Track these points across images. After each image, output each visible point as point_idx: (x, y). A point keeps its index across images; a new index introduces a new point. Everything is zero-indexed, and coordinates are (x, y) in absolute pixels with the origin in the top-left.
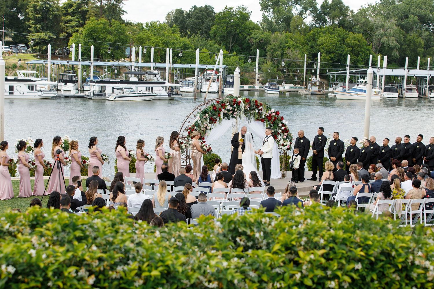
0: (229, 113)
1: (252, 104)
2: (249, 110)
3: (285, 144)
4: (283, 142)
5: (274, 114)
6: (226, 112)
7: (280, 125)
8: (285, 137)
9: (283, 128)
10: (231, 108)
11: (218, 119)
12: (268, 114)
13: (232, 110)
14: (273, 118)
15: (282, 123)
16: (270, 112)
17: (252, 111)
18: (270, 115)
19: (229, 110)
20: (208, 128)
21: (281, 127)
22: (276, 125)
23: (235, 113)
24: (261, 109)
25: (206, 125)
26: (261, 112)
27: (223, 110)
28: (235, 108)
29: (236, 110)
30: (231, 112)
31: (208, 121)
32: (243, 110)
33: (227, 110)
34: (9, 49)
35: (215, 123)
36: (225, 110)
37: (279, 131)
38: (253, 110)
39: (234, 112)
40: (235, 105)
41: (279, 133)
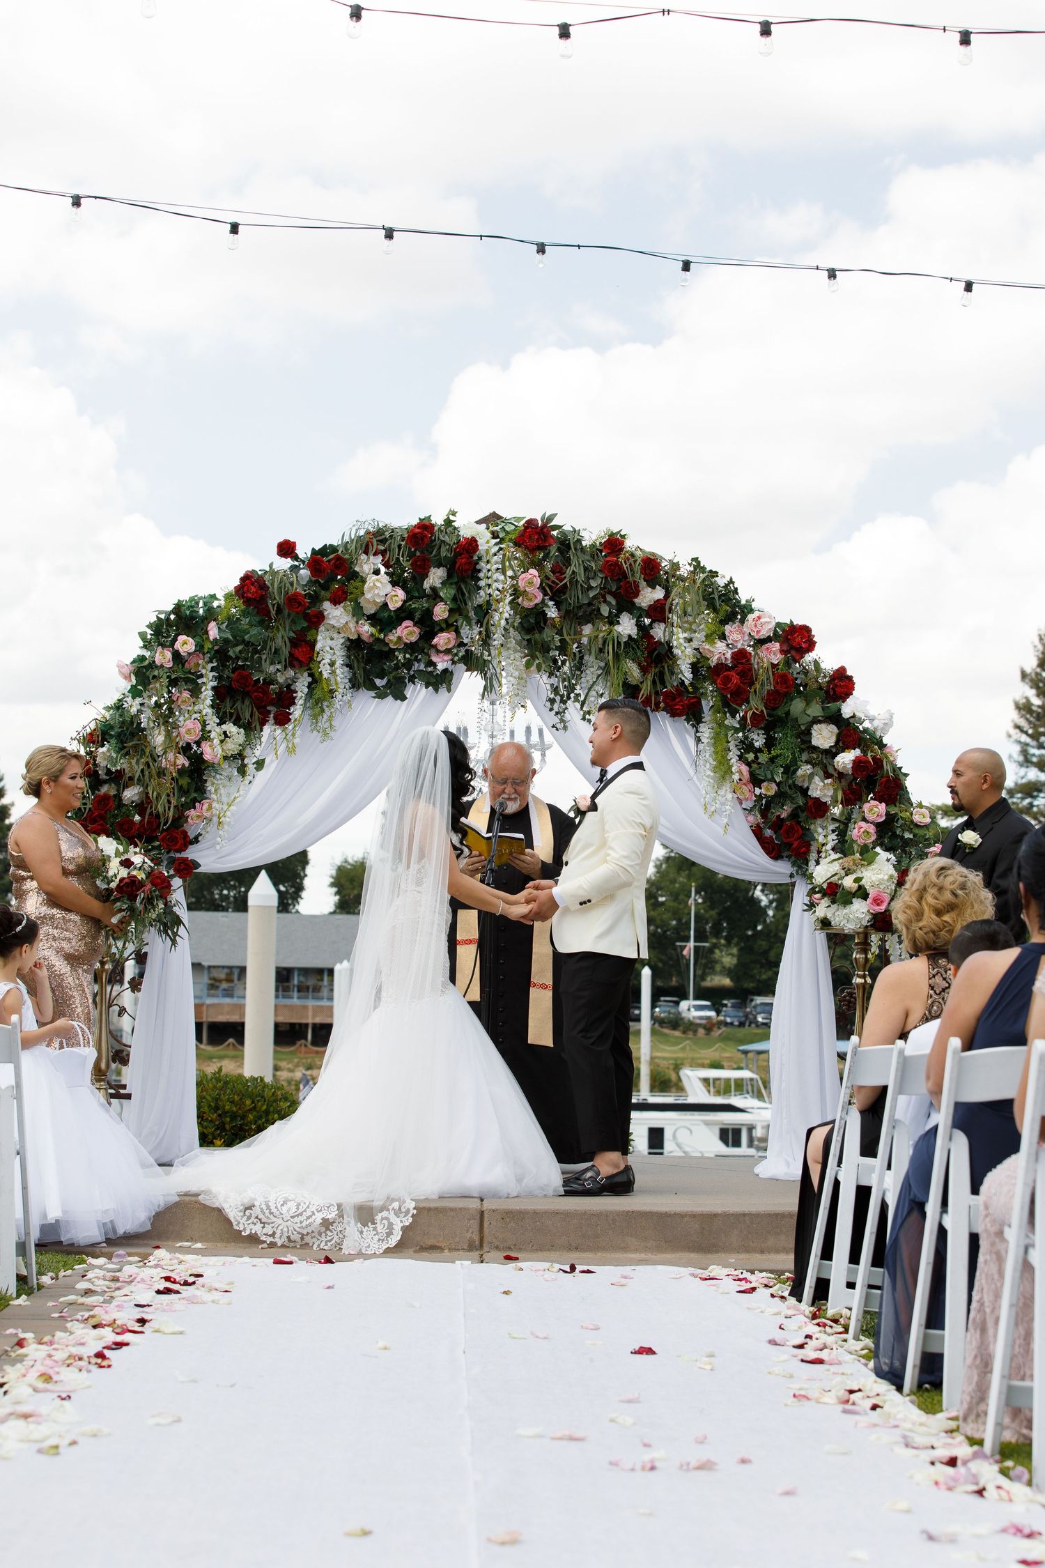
0: (392, 637)
1: (576, 567)
2: (552, 613)
3: (848, 883)
4: (836, 867)
5: (773, 654)
6: (366, 629)
7: (824, 736)
8: (861, 832)
9: (846, 759)
10: (397, 597)
11: (301, 687)
12: (720, 652)
13: (403, 614)
14: (764, 684)
15: (835, 718)
16: (737, 636)
17: (587, 630)
18: (741, 656)
19: (384, 619)
20: (211, 752)
21: (831, 753)
22: (786, 744)
23: (442, 639)
24: (659, 612)
25: (188, 728)
26: (659, 632)
27: (336, 615)
28: (435, 596)
29: (440, 612)
30: (407, 632)
31: (207, 694)
32: (503, 613)
33: (373, 619)
34: (712, 1014)
35: (282, 720)
36: (358, 611)
37: (821, 789)
38: (591, 615)
39: (429, 628)
40: (436, 577)
41: (819, 809)
